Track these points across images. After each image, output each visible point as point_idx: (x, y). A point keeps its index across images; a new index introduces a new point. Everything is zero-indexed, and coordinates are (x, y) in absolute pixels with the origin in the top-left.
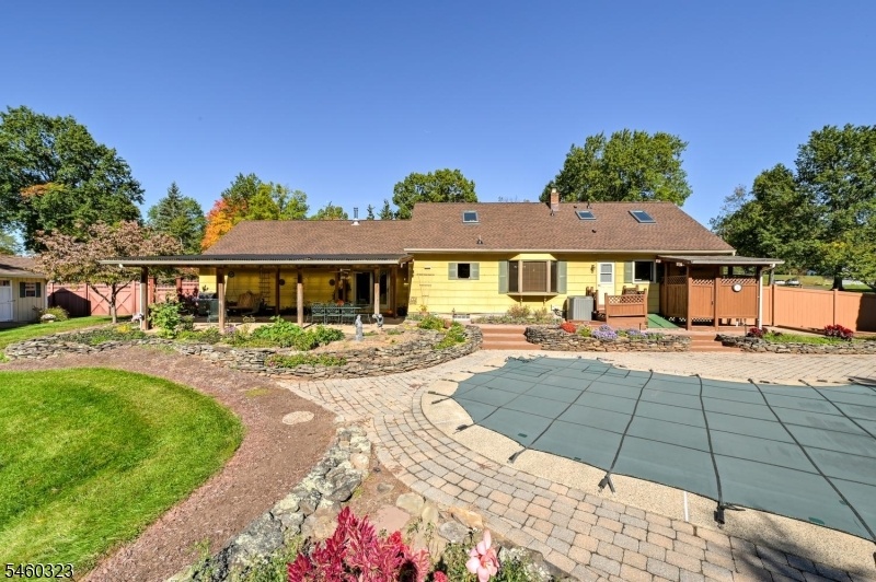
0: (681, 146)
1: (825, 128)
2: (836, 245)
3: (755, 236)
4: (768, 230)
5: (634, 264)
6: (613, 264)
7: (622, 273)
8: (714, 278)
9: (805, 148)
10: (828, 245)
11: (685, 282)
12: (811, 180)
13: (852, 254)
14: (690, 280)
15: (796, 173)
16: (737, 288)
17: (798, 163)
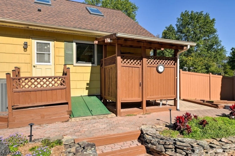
0: (136, 8)
1: (186, 11)
2: (190, 58)
3: (163, 54)
4: (168, 52)
5: (74, 45)
6: (52, 43)
7: (62, 53)
8: (141, 59)
9: (179, 19)
10: (187, 58)
11: (115, 62)
12: (181, 32)
13: (195, 62)
14: (119, 59)
15: (176, 29)
16: (161, 69)
17: (177, 25)
